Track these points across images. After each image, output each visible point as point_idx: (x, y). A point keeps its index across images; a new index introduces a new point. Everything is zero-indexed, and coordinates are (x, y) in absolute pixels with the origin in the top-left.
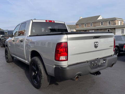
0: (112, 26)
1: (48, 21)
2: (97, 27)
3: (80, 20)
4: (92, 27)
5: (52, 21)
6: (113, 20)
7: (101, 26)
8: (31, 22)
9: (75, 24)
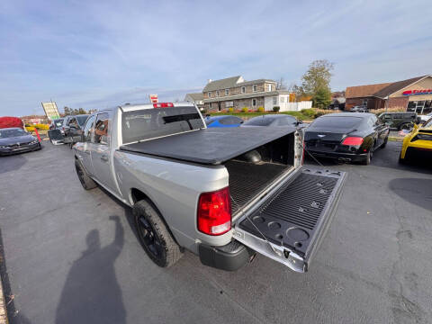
0: (260, 93)
1: (159, 106)
2: (236, 97)
3: (209, 85)
4: (229, 97)
5: (169, 105)
6: (261, 83)
7: (243, 95)
8: (120, 113)
9: (201, 92)
